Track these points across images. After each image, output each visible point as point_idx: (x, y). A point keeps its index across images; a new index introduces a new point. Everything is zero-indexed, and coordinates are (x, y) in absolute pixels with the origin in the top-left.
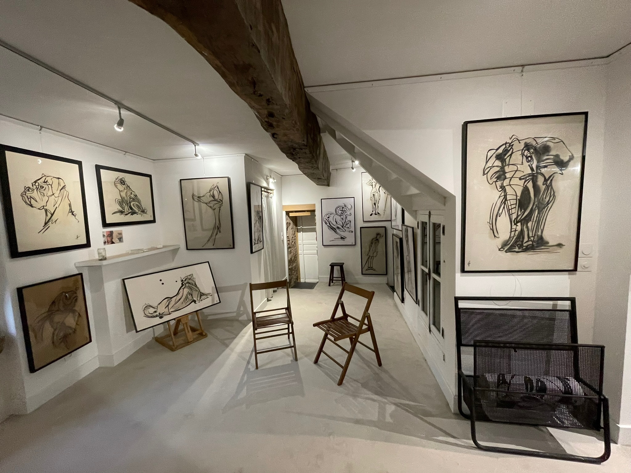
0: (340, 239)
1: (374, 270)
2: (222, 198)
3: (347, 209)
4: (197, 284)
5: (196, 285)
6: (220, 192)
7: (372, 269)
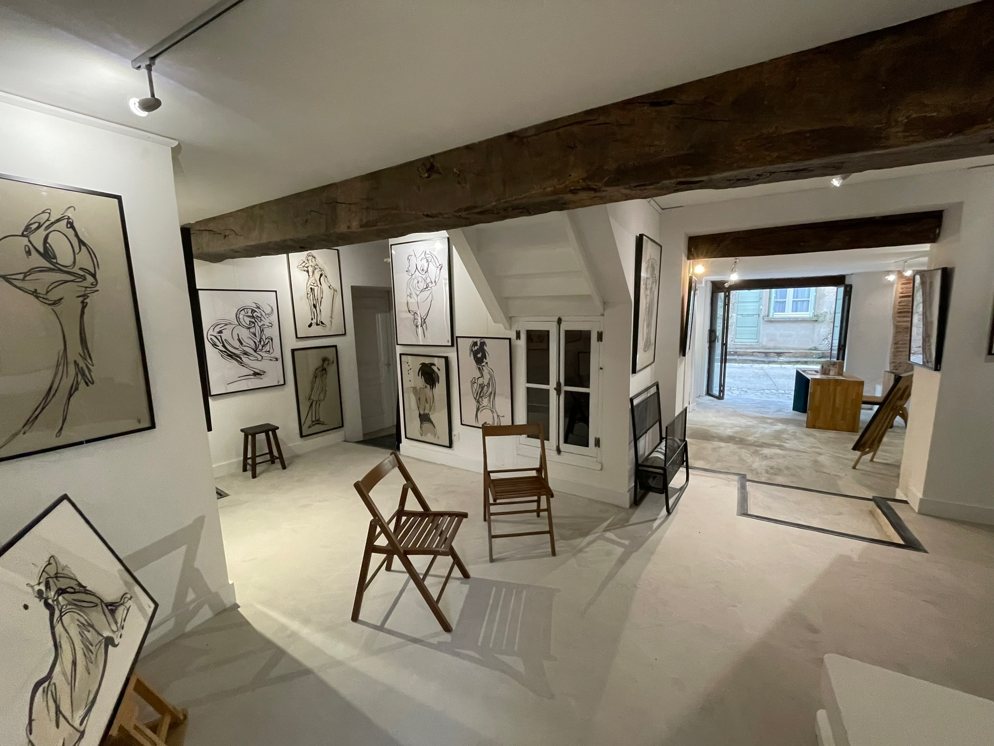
0: (253, 377)
1: (322, 424)
2: (96, 265)
3: (263, 314)
4: (84, 584)
5: (84, 587)
6: (81, 242)
7: (319, 422)
